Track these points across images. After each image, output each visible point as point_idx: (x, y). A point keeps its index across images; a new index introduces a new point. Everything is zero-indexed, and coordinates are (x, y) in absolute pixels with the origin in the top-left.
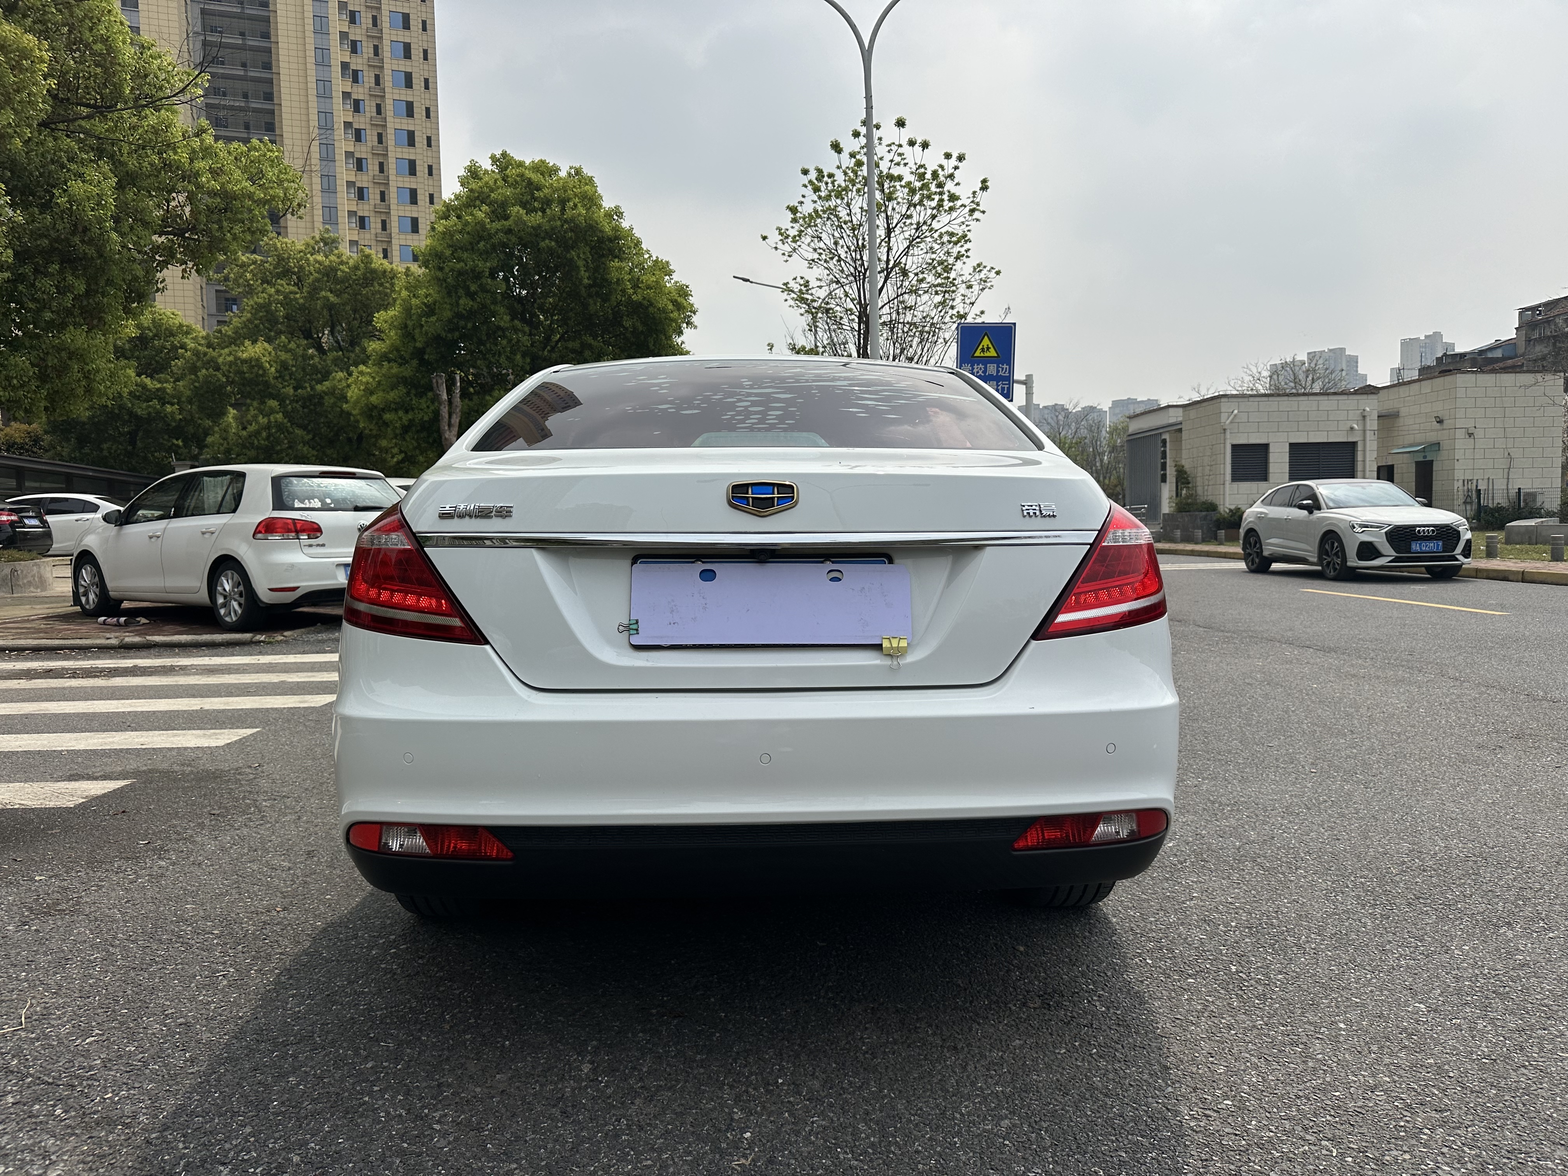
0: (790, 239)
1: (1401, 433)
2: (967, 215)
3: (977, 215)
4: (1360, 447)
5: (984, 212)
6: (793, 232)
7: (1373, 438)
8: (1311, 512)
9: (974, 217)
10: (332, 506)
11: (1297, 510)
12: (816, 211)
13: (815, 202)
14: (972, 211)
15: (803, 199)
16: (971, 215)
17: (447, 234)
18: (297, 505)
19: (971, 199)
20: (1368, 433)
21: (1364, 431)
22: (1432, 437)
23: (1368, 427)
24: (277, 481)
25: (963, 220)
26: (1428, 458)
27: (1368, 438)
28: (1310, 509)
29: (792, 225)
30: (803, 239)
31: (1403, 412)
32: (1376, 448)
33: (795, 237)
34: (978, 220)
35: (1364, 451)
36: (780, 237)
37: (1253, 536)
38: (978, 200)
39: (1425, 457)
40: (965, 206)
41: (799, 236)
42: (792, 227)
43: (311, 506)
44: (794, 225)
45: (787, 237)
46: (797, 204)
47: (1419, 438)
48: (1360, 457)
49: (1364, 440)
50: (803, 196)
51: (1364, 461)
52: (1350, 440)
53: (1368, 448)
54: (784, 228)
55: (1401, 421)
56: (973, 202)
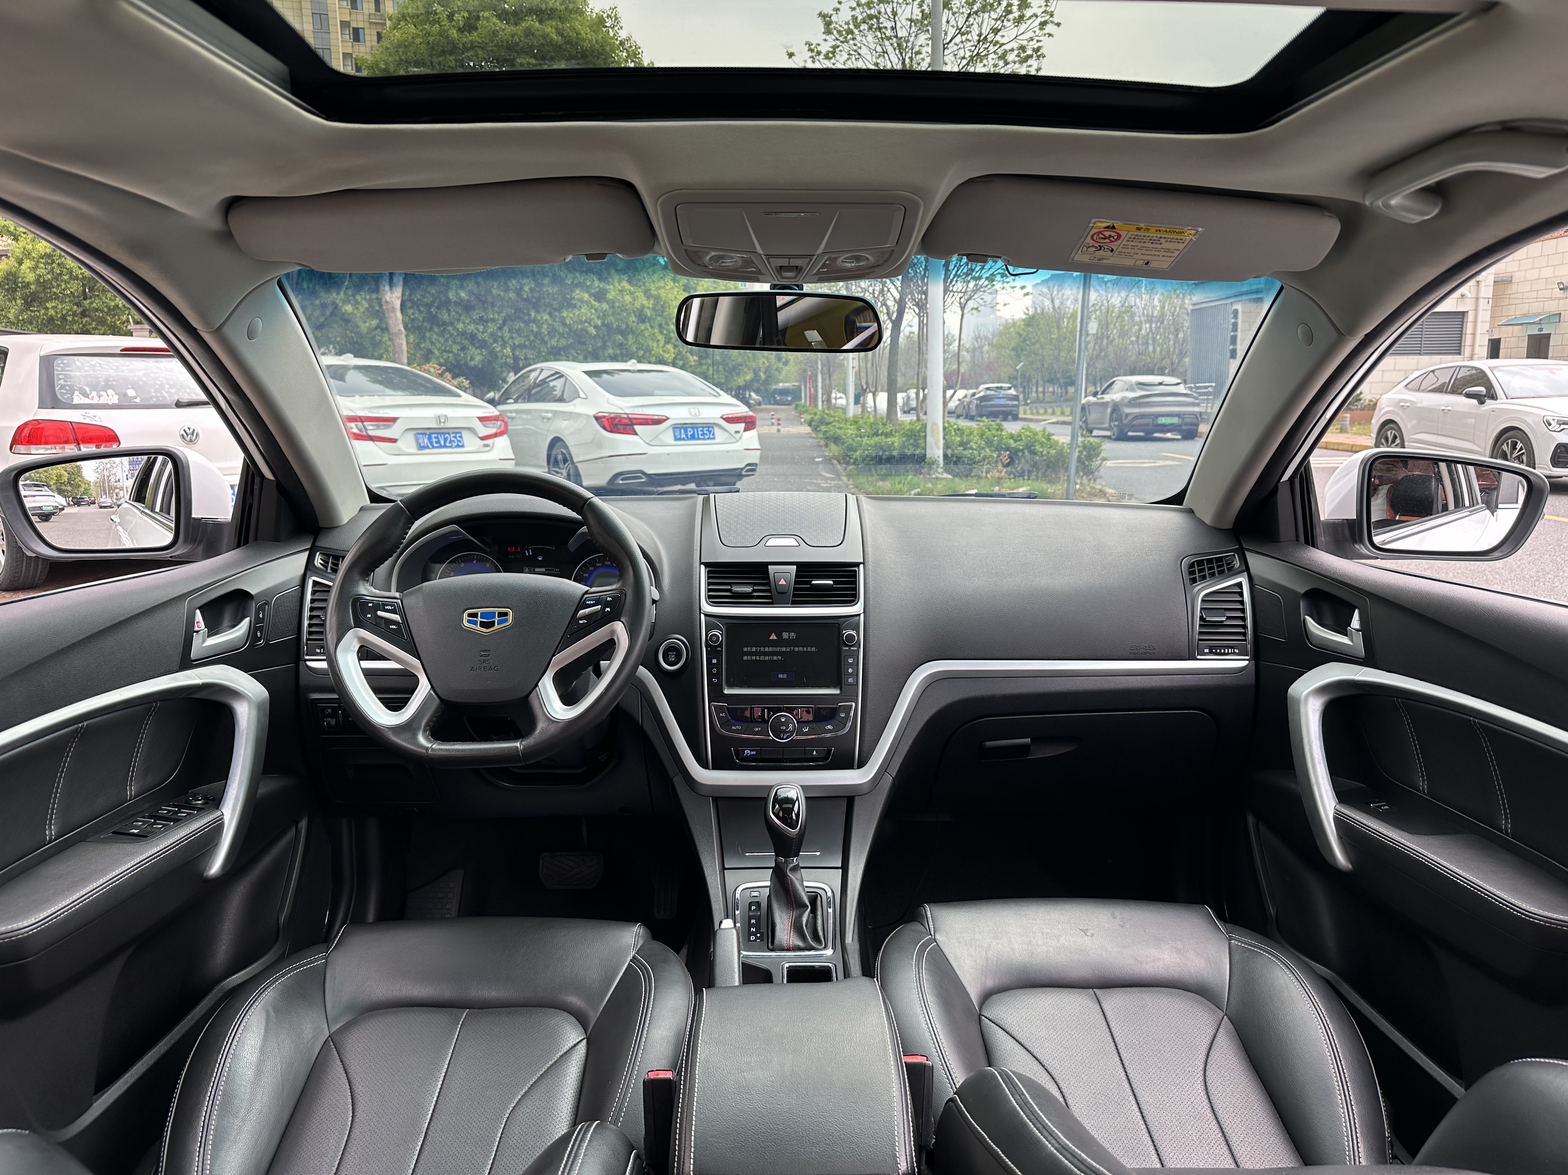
0: (822, 56)
1: (1512, 301)
2: (1037, 29)
3: (1049, 28)
4: (1470, 317)
5: (1058, 25)
6: (825, 48)
7: (1486, 307)
8: (1482, 402)
9: (1045, 32)
10: (138, 400)
11: (1462, 399)
12: (854, 18)
13: (853, 9)
14: (1043, 24)
15: (838, 6)
16: (1041, 29)
17: (403, 45)
18: (77, 399)
19: (1043, 9)
20: (1482, 302)
21: (1477, 299)
22: (1552, 307)
23: (1482, 294)
24: (47, 363)
25: (1033, 35)
26: (1545, 332)
27: (1481, 308)
28: (1480, 399)
29: (824, 37)
30: (838, 56)
31: (1518, 277)
32: (1488, 319)
33: (828, 52)
34: (1050, 35)
35: (1475, 322)
36: (810, 54)
37: (1392, 429)
38: (1052, 9)
39: (1541, 330)
40: (1037, 16)
41: (833, 53)
42: (825, 40)
43: (101, 402)
44: (828, 38)
45: (819, 53)
46: (832, 12)
47: (1536, 307)
48: (1469, 329)
49: (1476, 310)
50: (840, 3)
51: (1474, 334)
52: (1460, 309)
53: (1480, 319)
54: (814, 43)
55: (1514, 288)
56: (1045, 12)
